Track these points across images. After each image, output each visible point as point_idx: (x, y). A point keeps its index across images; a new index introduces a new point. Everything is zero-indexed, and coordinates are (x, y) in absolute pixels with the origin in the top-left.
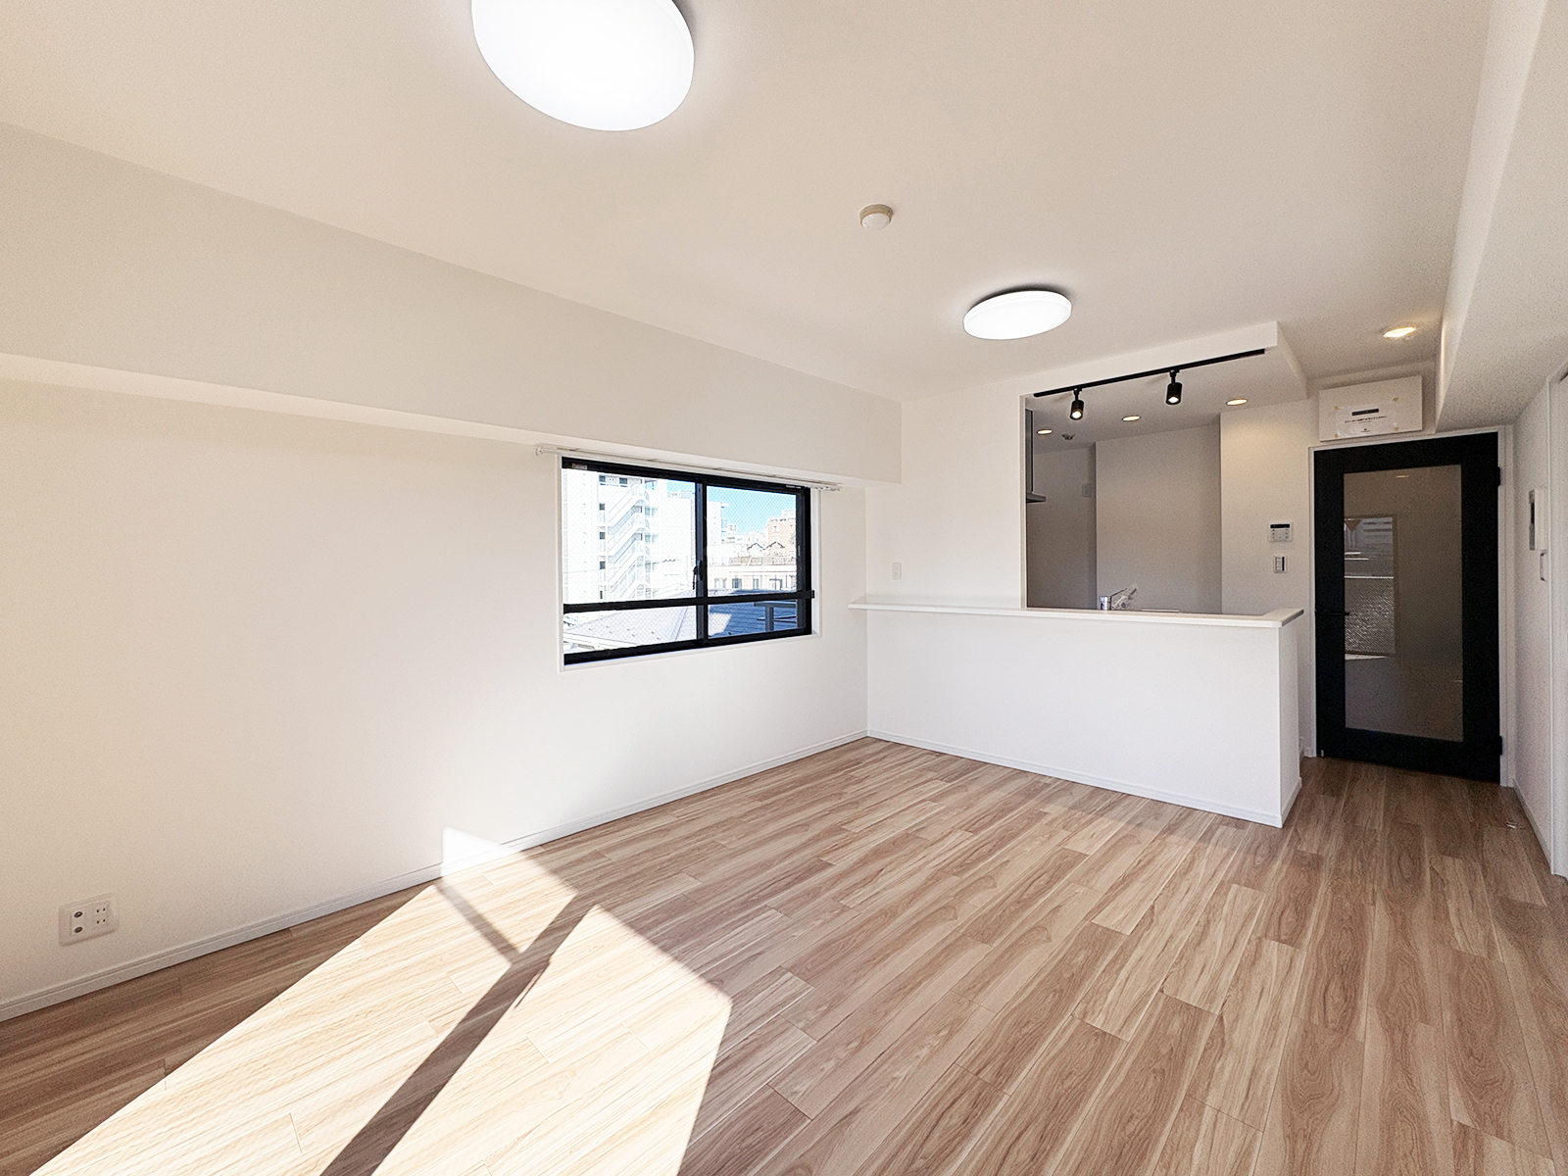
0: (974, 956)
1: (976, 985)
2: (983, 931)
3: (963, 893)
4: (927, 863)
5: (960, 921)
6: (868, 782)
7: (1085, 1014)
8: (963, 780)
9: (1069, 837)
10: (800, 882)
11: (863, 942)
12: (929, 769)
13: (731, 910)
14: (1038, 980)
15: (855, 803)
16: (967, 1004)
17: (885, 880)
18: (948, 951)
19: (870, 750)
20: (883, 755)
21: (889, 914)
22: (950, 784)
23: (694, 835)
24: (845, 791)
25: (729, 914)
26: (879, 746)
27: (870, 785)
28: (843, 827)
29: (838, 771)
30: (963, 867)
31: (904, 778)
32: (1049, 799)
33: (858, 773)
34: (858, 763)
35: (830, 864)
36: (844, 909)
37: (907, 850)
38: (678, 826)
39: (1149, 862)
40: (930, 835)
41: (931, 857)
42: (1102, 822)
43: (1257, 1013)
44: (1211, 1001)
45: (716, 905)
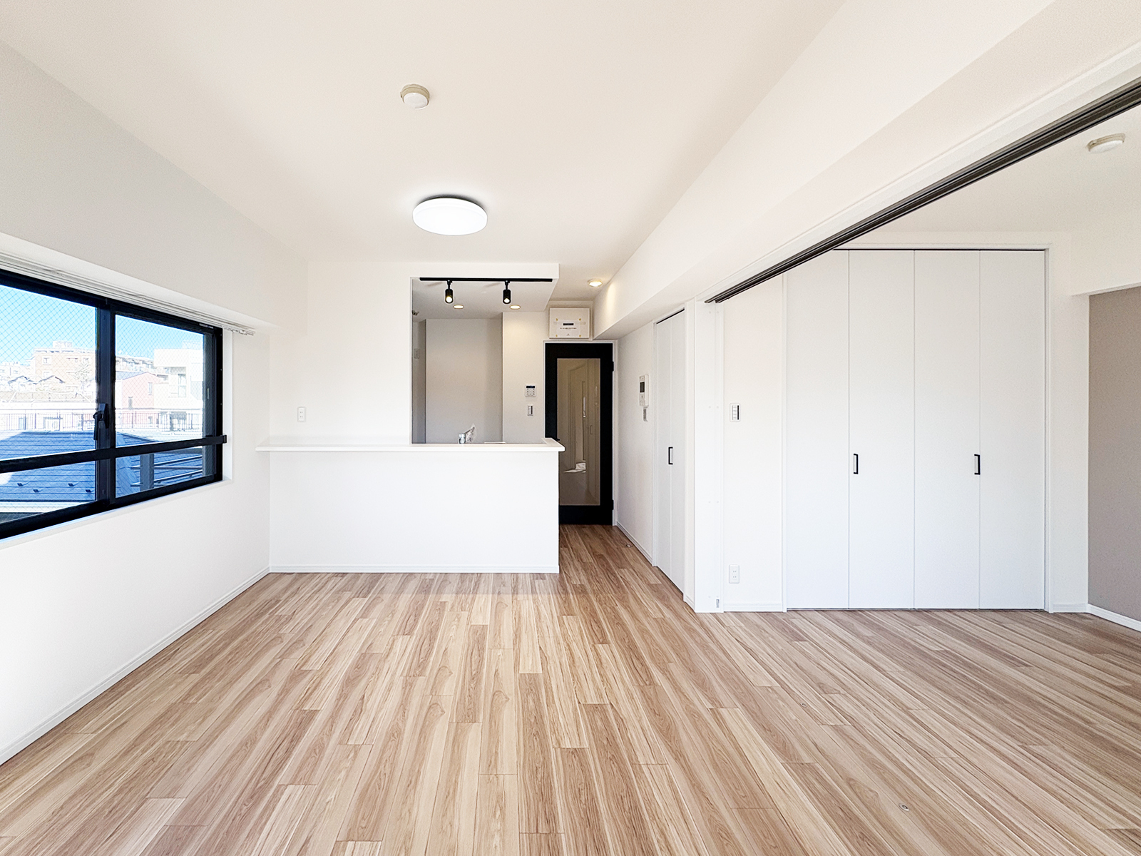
0: (474, 737)
1: (491, 761)
2: (467, 714)
3: (435, 688)
4: (394, 674)
5: (448, 712)
6: (298, 617)
7: (559, 743)
8: (374, 593)
9: (470, 616)
10: (298, 741)
11: (392, 772)
12: (343, 590)
13: (243, 812)
14: (521, 733)
15: (299, 642)
16: (495, 779)
17: (372, 705)
18: (456, 743)
19: (280, 585)
20: (295, 587)
21: (395, 734)
22: (367, 599)
23: (134, 745)
24: (281, 632)
25: (244, 817)
26: (288, 579)
27: (302, 618)
28: (304, 668)
29: (263, 614)
30: (422, 666)
31: (327, 604)
32: (440, 591)
33: (284, 610)
34: (277, 602)
35: (316, 710)
36: (356, 749)
37: (372, 669)
38: (104, 742)
39: (520, 618)
40: (379, 648)
41: (393, 667)
42: (479, 598)
43: (621, 693)
44: (601, 696)
45: (222, 816)
